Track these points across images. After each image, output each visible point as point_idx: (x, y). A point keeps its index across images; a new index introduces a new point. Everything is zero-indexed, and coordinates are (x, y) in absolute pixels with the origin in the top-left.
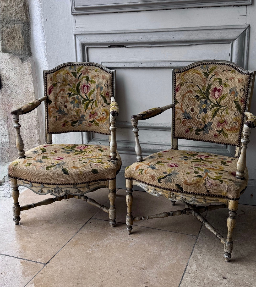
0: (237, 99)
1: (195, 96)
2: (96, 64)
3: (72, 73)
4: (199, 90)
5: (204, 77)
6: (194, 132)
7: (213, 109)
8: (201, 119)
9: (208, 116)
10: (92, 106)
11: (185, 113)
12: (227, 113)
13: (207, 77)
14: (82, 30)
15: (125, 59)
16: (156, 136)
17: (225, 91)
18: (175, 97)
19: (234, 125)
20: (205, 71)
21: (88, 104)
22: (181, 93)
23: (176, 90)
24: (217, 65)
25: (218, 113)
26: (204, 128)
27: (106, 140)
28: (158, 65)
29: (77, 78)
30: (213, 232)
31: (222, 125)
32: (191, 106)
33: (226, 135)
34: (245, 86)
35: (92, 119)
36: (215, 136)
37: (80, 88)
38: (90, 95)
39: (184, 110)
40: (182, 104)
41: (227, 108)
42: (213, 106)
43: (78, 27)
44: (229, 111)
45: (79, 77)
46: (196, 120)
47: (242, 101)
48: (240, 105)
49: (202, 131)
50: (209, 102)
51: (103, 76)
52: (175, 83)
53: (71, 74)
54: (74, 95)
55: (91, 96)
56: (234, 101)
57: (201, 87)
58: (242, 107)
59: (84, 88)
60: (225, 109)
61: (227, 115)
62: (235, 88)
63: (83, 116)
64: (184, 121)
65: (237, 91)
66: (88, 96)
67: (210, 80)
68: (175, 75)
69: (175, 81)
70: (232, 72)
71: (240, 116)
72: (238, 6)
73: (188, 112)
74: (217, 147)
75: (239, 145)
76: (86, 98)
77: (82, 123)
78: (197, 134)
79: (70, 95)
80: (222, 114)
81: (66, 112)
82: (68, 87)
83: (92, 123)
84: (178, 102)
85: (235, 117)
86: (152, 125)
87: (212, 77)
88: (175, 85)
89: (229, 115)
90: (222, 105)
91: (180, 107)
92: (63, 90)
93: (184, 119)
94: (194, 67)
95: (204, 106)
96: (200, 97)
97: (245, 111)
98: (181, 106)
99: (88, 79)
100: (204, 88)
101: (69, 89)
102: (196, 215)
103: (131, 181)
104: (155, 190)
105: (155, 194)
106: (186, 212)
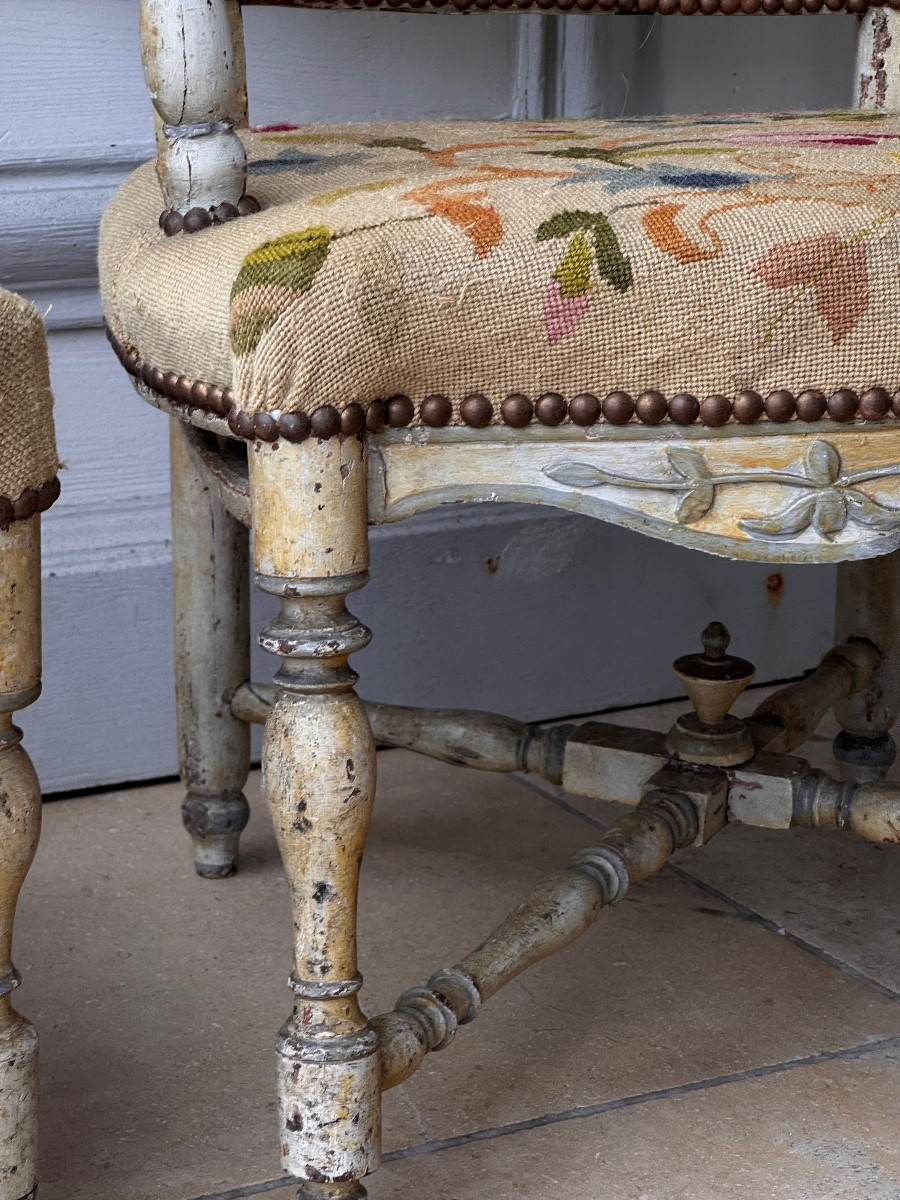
102: (822, 805)
103: (363, 457)
104: (834, 470)
105: (829, 534)
106: (694, 808)
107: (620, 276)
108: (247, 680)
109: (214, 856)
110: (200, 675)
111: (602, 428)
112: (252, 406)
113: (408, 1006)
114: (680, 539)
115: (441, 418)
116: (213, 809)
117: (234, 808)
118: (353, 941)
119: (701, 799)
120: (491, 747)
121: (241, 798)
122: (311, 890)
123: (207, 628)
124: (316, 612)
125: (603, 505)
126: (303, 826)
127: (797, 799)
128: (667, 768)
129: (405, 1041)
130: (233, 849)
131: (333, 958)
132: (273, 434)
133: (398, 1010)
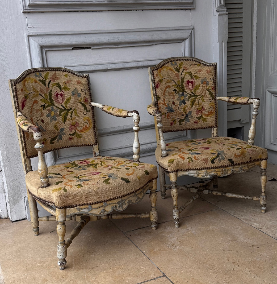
0: (209, 88)
1: (173, 91)
2: (64, 69)
3: (40, 80)
4: (175, 84)
5: (176, 72)
6: (178, 123)
7: (191, 99)
8: (182, 110)
9: (187, 106)
10: (71, 116)
11: (168, 107)
12: (203, 100)
13: (179, 72)
14: (36, 31)
15: (91, 62)
16: (127, 138)
17: (198, 82)
18: (156, 94)
19: (211, 109)
20: (175, 67)
21: (66, 115)
22: (161, 89)
23: (156, 86)
24: (183, 61)
25: (195, 102)
26: (185, 118)
27: (75, 155)
28: (127, 65)
29: (47, 86)
30: (241, 196)
31: (200, 111)
32: (172, 100)
33: (205, 120)
34: (213, 75)
35: (73, 131)
36: (196, 122)
37: (53, 98)
38: (66, 103)
39: (167, 105)
40: (164, 99)
41: (202, 96)
42: (190, 97)
43: (31, 26)
44: (204, 98)
45: (49, 85)
46: (178, 112)
47: (213, 89)
48: (212, 92)
49: (184, 121)
50: (185, 93)
51: (77, 81)
52: (154, 81)
53: (39, 82)
54: (48, 106)
55: (68, 105)
56: (207, 89)
57: (176, 82)
58: (214, 93)
59: (58, 97)
60: (201, 97)
61: (203, 102)
62: (205, 78)
63: (63, 129)
64: (168, 115)
65: (208, 81)
66: (64, 106)
67: (182, 75)
68: (153, 73)
69: (154, 79)
70: (198, 65)
71: (213, 101)
72: (185, 9)
73: (170, 106)
74: (179, 137)
75: (216, 126)
76: (62, 108)
77: (61, 138)
78: (180, 124)
79: (44, 107)
80: (200, 102)
81: (44, 128)
82: (40, 98)
83: (73, 136)
84: (160, 98)
85: (210, 103)
86: (125, 128)
87: (183, 71)
88: (154, 83)
89: (205, 102)
90: (197, 95)
91: (163, 103)
92: (36, 102)
93: (168, 113)
94: (165, 64)
95: (182, 98)
96: (178, 90)
97: (216, 97)
98: (164, 101)
99: (59, 86)
100: (178, 82)
101: (41, 100)
102: (210, 192)
103: (177, 173)
104: (207, 172)
105: (207, 176)
106: (200, 193)
107: (192, 161)
108: (165, 184)
109: (163, 198)
110: (162, 183)
111: (192, 170)
112: (170, 170)
113: (181, 208)
114: (197, 177)
115: (181, 170)
116: (163, 194)
117: (165, 194)
118: (177, 204)
119: (201, 192)
120: (185, 188)
121: (165, 193)
122: (174, 201)
123: (162, 180)
124: (174, 183)
125: (192, 175)
126: (174, 196)
127: (208, 192)
128: (198, 190)
129: (181, 210)
130: (165, 197)
131: (176, 205)
132: (171, 172)
133: (180, 208)
